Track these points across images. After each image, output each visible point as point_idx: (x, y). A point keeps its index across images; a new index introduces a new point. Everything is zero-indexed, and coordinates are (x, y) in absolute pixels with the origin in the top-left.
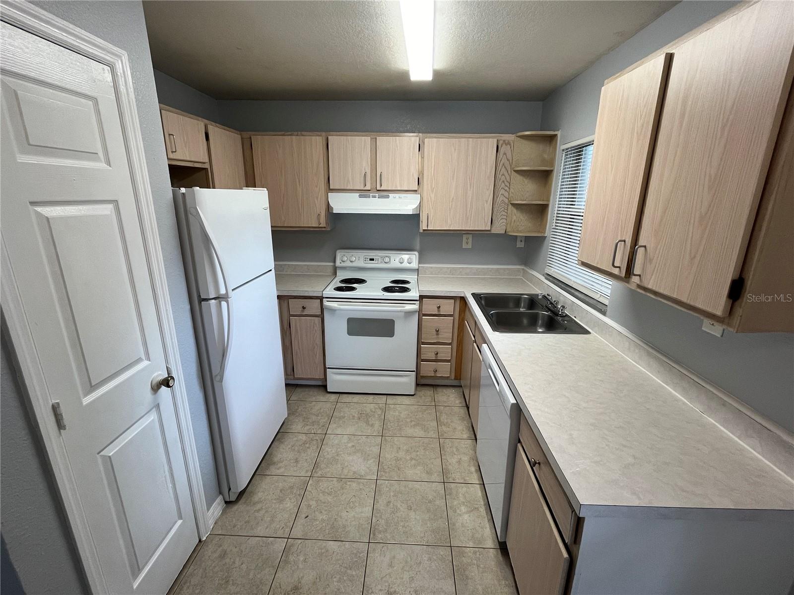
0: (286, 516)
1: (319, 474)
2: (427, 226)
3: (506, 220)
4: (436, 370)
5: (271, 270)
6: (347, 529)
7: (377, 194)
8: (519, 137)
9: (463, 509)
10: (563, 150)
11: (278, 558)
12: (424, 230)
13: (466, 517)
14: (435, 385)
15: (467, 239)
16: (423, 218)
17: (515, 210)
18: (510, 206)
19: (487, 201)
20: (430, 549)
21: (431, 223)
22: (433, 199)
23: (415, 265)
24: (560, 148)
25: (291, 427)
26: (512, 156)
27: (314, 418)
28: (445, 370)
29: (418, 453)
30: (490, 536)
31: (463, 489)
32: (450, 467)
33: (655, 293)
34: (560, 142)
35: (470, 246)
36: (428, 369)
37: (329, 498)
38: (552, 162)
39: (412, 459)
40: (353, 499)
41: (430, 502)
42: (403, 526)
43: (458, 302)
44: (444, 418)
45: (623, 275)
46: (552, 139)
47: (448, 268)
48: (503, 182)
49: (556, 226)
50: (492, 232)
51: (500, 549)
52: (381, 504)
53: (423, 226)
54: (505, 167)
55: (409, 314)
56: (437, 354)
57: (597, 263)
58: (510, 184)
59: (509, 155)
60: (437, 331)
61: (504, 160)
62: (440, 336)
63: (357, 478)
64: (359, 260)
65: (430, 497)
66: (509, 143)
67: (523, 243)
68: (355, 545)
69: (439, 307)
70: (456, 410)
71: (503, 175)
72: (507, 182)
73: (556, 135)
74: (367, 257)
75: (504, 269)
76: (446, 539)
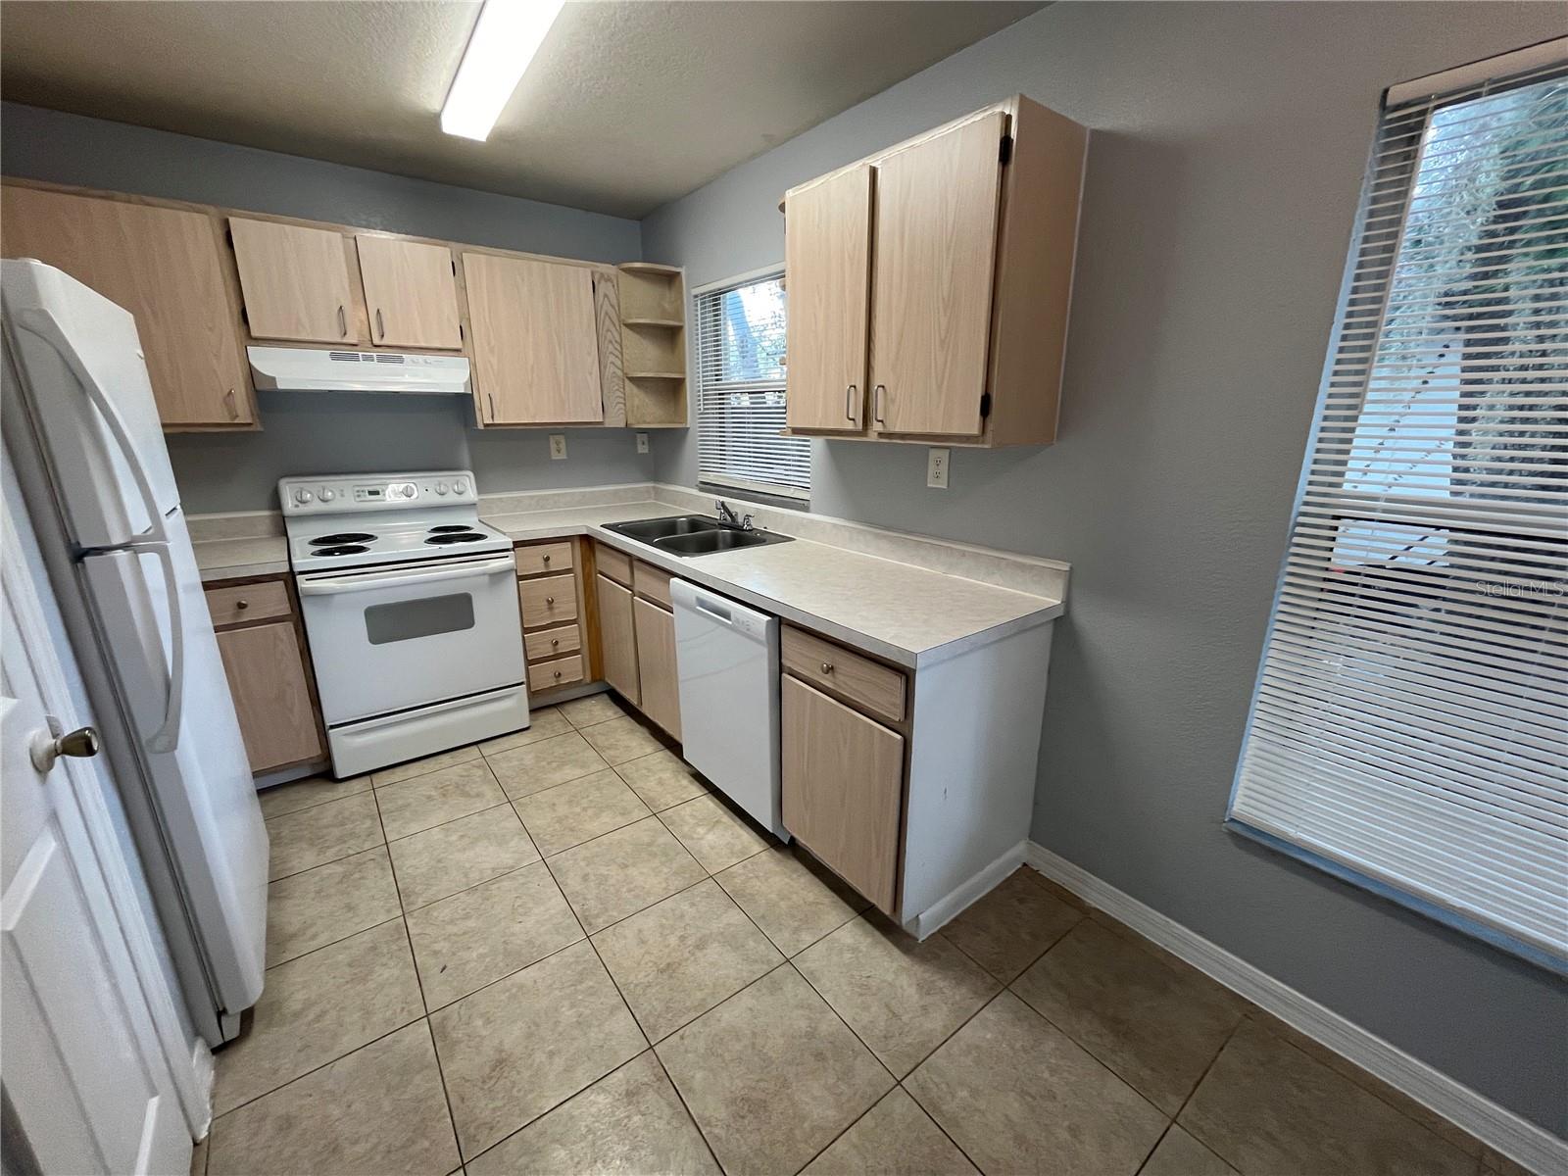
0: (396, 990)
1: (420, 902)
2: (493, 417)
3: (625, 405)
4: (559, 674)
5: (175, 509)
6: (538, 943)
7: (375, 354)
8: (624, 270)
9: (701, 830)
10: (696, 296)
11: (427, 1050)
12: (486, 425)
13: (710, 837)
14: (558, 704)
15: (558, 443)
16: (482, 403)
17: (635, 390)
18: (627, 381)
19: (591, 374)
20: (684, 894)
21: (499, 411)
22: (495, 367)
23: (471, 494)
24: (689, 292)
25: (289, 865)
26: (618, 300)
27: (336, 832)
28: (574, 669)
29: (591, 798)
30: (752, 840)
31: (687, 810)
32: (651, 794)
33: (903, 436)
34: (687, 283)
35: (563, 456)
36: (544, 676)
37: (471, 923)
38: (678, 313)
39: (585, 809)
40: (519, 902)
41: (650, 845)
42: (629, 891)
43: (577, 545)
44: (601, 740)
45: (860, 427)
46: (671, 279)
47: (532, 497)
48: (611, 342)
49: (705, 409)
50: (607, 426)
51: (772, 847)
52: (573, 883)
53: (484, 417)
54: (610, 318)
55: (497, 577)
56: (557, 643)
57: (820, 424)
58: (621, 346)
59: (612, 296)
60: (550, 603)
61: (606, 307)
62: (556, 611)
63: (503, 874)
64: (342, 496)
65: (646, 840)
66: (609, 280)
67: (646, 447)
68: (566, 952)
69: (547, 559)
70: (615, 723)
71: (608, 330)
72: (616, 342)
73: (679, 273)
74: (362, 488)
75: (625, 490)
76: (700, 872)
